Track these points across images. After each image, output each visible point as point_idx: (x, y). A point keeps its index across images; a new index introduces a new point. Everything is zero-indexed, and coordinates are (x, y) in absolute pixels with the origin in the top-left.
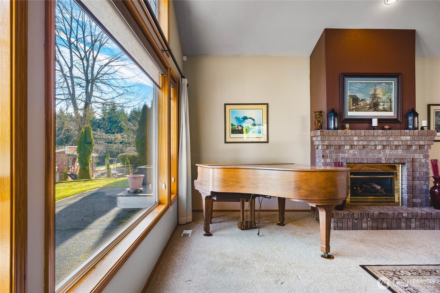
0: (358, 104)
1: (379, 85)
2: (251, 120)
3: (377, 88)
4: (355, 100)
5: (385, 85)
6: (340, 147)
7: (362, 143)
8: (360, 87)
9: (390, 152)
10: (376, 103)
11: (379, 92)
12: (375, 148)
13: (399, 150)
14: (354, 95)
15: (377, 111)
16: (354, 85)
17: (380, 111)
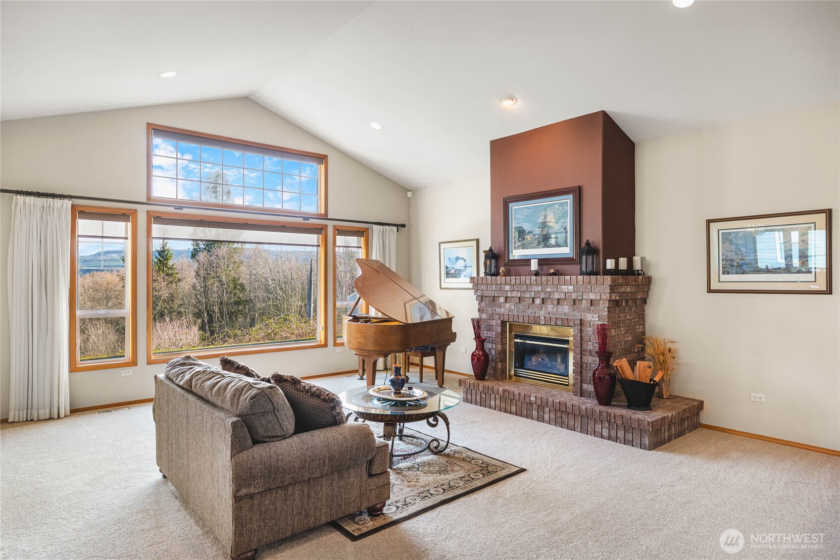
0: (524, 239)
1: (550, 208)
2: (463, 260)
3: (547, 213)
4: (521, 232)
5: (558, 207)
6: (494, 298)
7: (516, 294)
8: (526, 214)
9: (553, 309)
10: (546, 235)
11: (551, 219)
12: (533, 302)
13: (564, 307)
14: (521, 226)
15: (548, 247)
16: (519, 212)
17: (551, 247)
